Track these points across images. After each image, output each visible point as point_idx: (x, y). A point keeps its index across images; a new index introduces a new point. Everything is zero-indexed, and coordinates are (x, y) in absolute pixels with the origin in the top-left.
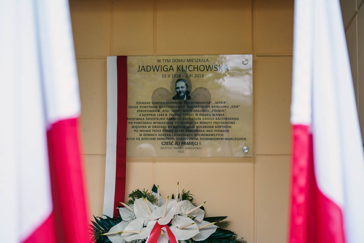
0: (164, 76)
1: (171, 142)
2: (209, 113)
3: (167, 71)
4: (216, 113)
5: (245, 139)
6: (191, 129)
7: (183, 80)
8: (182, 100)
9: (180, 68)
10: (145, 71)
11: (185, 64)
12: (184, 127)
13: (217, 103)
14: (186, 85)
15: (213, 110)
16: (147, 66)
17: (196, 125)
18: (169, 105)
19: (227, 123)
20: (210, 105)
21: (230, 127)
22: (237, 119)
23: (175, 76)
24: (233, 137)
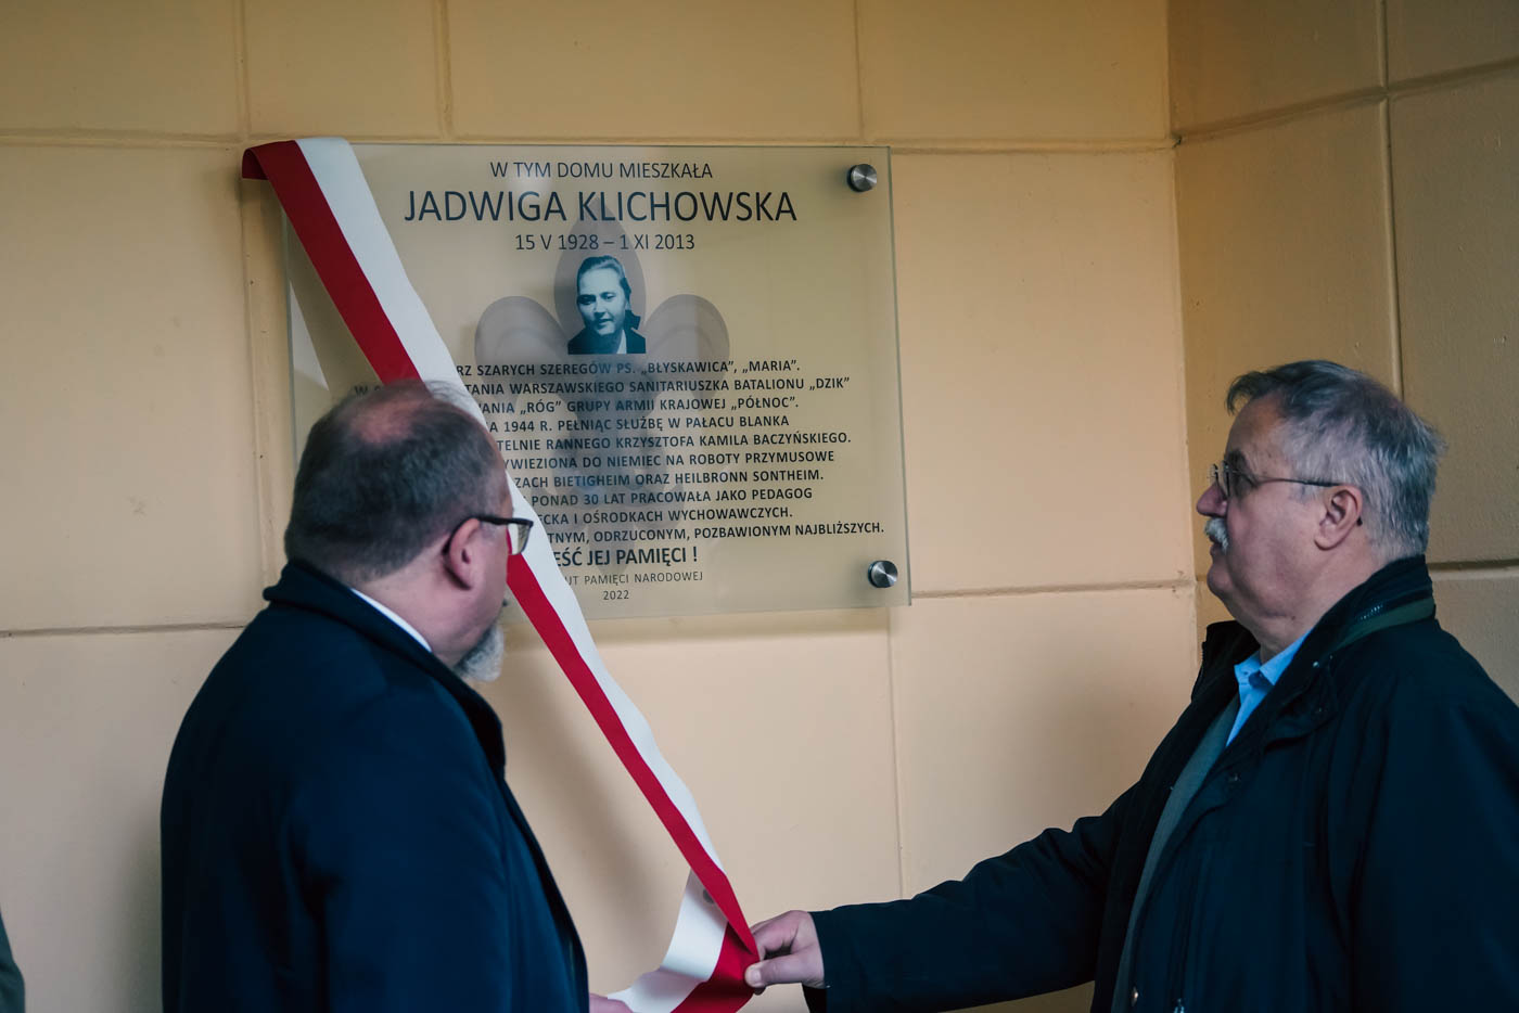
0: (525, 244)
1: (572, 551)
2: (726, 413)
3: (538, 217)
4: (753, 413)
5: (876, 527)
6: (656, 488)
7: (607, 262)
8: (606, 358)
9: (594, 206)
10: (439, 219)
11: (611, 187)
12: (624, 480)
13: (753, 366)
14: (624, 284)
15: (741, 402)
16: (447, 194)
17: (673, 470)
18: (556, 380)
19: (802, 457)
20: (729, 377)
21: (814, 475)
22: (842, 438)
23: (572, 242)
24: (830, 521)
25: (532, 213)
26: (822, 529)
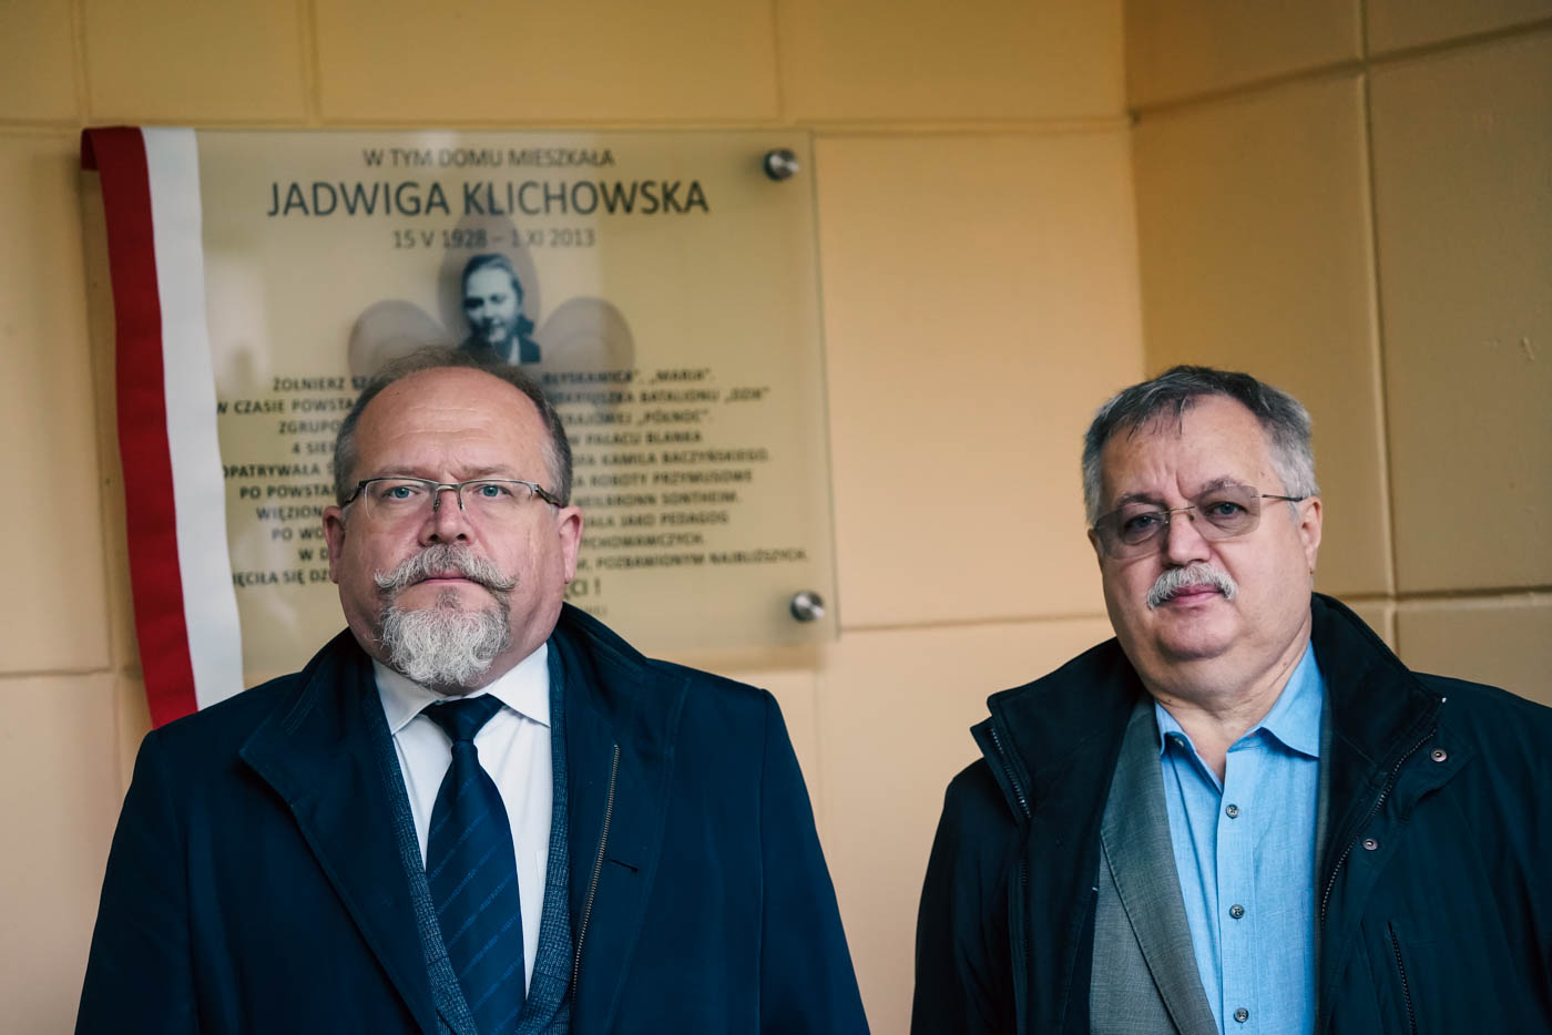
0: (404, 242)
2: (631, 428)
3: (417, 211)
4: (662, 429)
5: (800, 555)
7: (497, 261)
9: (481, 198)
10: (306, 212)
11: (500, 179)
13: (662, 376)
14: (516, 285)
15: (648, 416)
16: (315, 187)
19: (717, 477)
20: (635, 388)
21: (730, 497)
22: (759, 455)
23: (457, 238)
24: (748, 547)
25: (411, 206)
26: (739, 558)
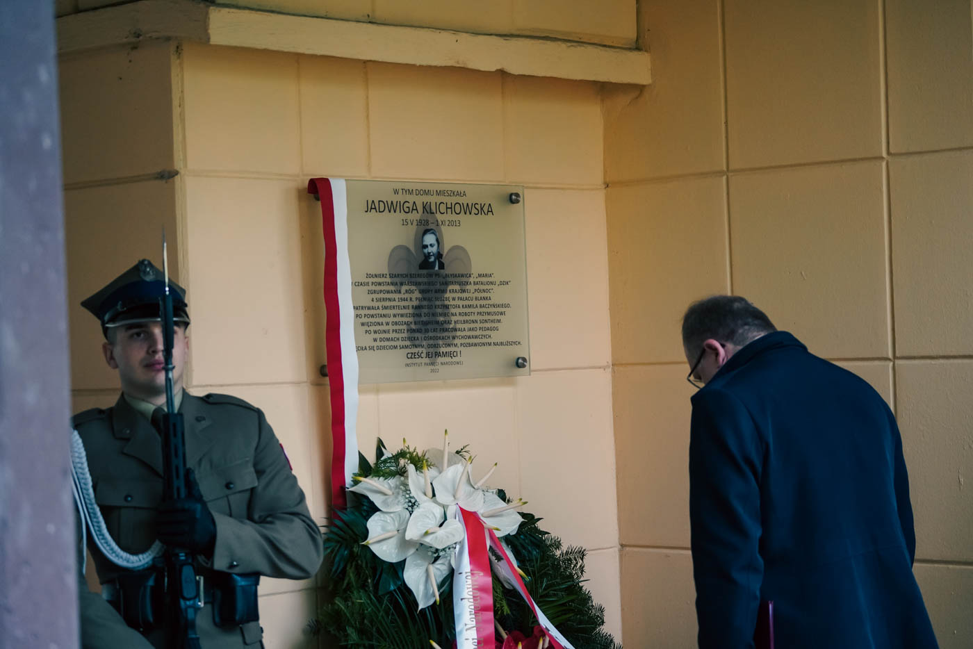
0: (405, 223)
1: (420, 352)
2: (471, 295)
3: (409, 212)
4: (479, 295)
5: (519, 343)
6: (446, 326)
7: (432, 231)
8: (431, 271)
9: (428, 207)
10: (377, 212)
11: (433, 200)
12: (437, 322)
13: (480, 276)
14: (437, 240)
15: (475, 290)
16: (379, 202)
17: (454, 319)
18: (413, 280)
19: (495, 314)
20: (471, 280)
21: (499, 321)
22: (507, 306)
23: (420, 222)
24: (504, 341)
25: (407, 210)
26: (502, 344)
